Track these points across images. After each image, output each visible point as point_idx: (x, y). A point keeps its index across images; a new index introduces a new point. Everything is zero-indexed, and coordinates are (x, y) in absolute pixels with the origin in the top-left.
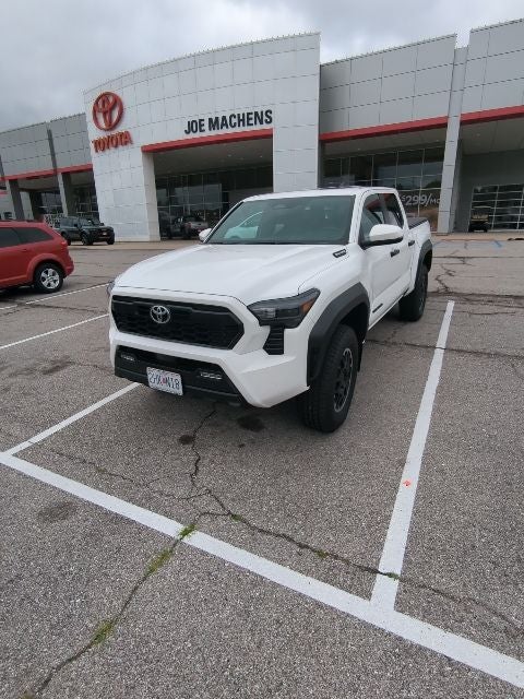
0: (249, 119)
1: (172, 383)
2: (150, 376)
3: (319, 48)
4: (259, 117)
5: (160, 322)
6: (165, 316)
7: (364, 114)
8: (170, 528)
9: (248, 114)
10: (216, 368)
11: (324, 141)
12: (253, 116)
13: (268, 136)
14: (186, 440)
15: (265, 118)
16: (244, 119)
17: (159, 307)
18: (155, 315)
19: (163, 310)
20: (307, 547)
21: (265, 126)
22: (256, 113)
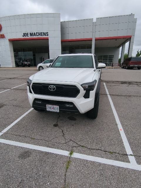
0: (42, 34)
1: (56, 109)
2: (47, 107)
3: (60, 17)
4: (44, 34)
5: (52, 90)
6: (54, 89)
7: (73, 36)
8: (66, 153)
9: (41, 33)
10: (72, 103)
11: (62, 42)
12: (43, 33)
13: (47, 39)
14: (56, 125)
15: (46, 34)
16: (40, 34)
17: (52, 86)
18: (50, 89)
19: (53, 87)
20: (107, 151)
21: (46, 37)
22: (44, 33)
